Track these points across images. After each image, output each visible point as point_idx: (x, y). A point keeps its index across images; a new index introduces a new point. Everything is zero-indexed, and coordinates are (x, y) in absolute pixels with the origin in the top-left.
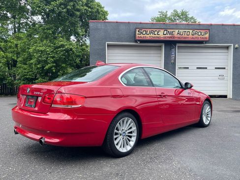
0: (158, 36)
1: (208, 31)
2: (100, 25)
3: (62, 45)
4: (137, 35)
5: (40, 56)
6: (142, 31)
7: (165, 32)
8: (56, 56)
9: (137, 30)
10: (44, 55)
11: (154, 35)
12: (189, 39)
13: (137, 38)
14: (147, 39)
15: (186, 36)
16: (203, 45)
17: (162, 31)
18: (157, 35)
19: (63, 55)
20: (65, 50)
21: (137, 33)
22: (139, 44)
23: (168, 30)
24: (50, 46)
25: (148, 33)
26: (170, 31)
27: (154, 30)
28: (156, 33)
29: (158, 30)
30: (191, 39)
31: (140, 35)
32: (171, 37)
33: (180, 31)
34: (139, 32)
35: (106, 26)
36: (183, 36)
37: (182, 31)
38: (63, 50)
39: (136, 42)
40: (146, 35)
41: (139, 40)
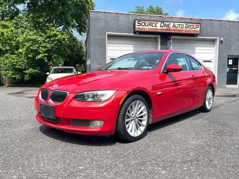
0: (156, 28)
1: (199, 25)
2: (100, 15)
3: (54, 35)
4: (137, 27)
5: (32, 46)
6: (141, 23)
7: (162, 24)
8: (48, 46)
9: (137, 22)
10: (35, 45)
11: (152, 27)
12: (183, 32)
13: (137, 30)
14: (146, 30)
15: (180, 29)
16: (194, 37)
17: (159, 23)
18: (154, 27)
19: (55, 45)
20: (58, 40)
21: (137, 24)
22: (138, 35)
23: (165, 23)
24: (41, 35)
25: (147, 25)
26: (166, 23)
27: (152, 22)
28: (154, 25)
29: (155, 22)
30: (184, 32)
31: (139, 27)
32: (167, 30)
33: (175, 23)
34: (138, 23)
35: (106, 16)
36: (178, 29)
37: (177, 24)
38: (55, 40)
39: (135, 33)
40: (145, 27)
41: (138, 32)
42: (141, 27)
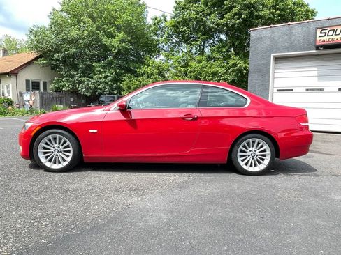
2: (264, 33)
3: (233, 64)
4: (318, 39)
6: (327, 31)
9: (319, 31)
13: (319, 43)
14: (335, 42)
20: (237, 70)
21: (318, 34)
22: (322, 51)
25: (338, 33)
31: (322, 38)
34: (321, 33)
35: (273, 32)
38: (235, 71)
39: (317, 48)
40: (334, 36)
41: (322, 46)
42: (326, 38)
